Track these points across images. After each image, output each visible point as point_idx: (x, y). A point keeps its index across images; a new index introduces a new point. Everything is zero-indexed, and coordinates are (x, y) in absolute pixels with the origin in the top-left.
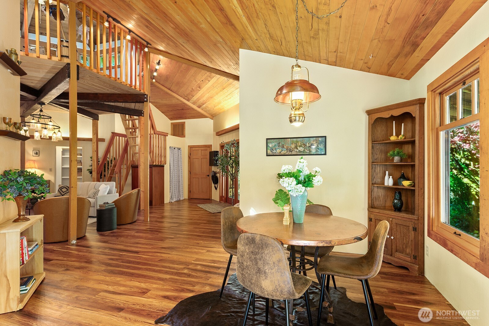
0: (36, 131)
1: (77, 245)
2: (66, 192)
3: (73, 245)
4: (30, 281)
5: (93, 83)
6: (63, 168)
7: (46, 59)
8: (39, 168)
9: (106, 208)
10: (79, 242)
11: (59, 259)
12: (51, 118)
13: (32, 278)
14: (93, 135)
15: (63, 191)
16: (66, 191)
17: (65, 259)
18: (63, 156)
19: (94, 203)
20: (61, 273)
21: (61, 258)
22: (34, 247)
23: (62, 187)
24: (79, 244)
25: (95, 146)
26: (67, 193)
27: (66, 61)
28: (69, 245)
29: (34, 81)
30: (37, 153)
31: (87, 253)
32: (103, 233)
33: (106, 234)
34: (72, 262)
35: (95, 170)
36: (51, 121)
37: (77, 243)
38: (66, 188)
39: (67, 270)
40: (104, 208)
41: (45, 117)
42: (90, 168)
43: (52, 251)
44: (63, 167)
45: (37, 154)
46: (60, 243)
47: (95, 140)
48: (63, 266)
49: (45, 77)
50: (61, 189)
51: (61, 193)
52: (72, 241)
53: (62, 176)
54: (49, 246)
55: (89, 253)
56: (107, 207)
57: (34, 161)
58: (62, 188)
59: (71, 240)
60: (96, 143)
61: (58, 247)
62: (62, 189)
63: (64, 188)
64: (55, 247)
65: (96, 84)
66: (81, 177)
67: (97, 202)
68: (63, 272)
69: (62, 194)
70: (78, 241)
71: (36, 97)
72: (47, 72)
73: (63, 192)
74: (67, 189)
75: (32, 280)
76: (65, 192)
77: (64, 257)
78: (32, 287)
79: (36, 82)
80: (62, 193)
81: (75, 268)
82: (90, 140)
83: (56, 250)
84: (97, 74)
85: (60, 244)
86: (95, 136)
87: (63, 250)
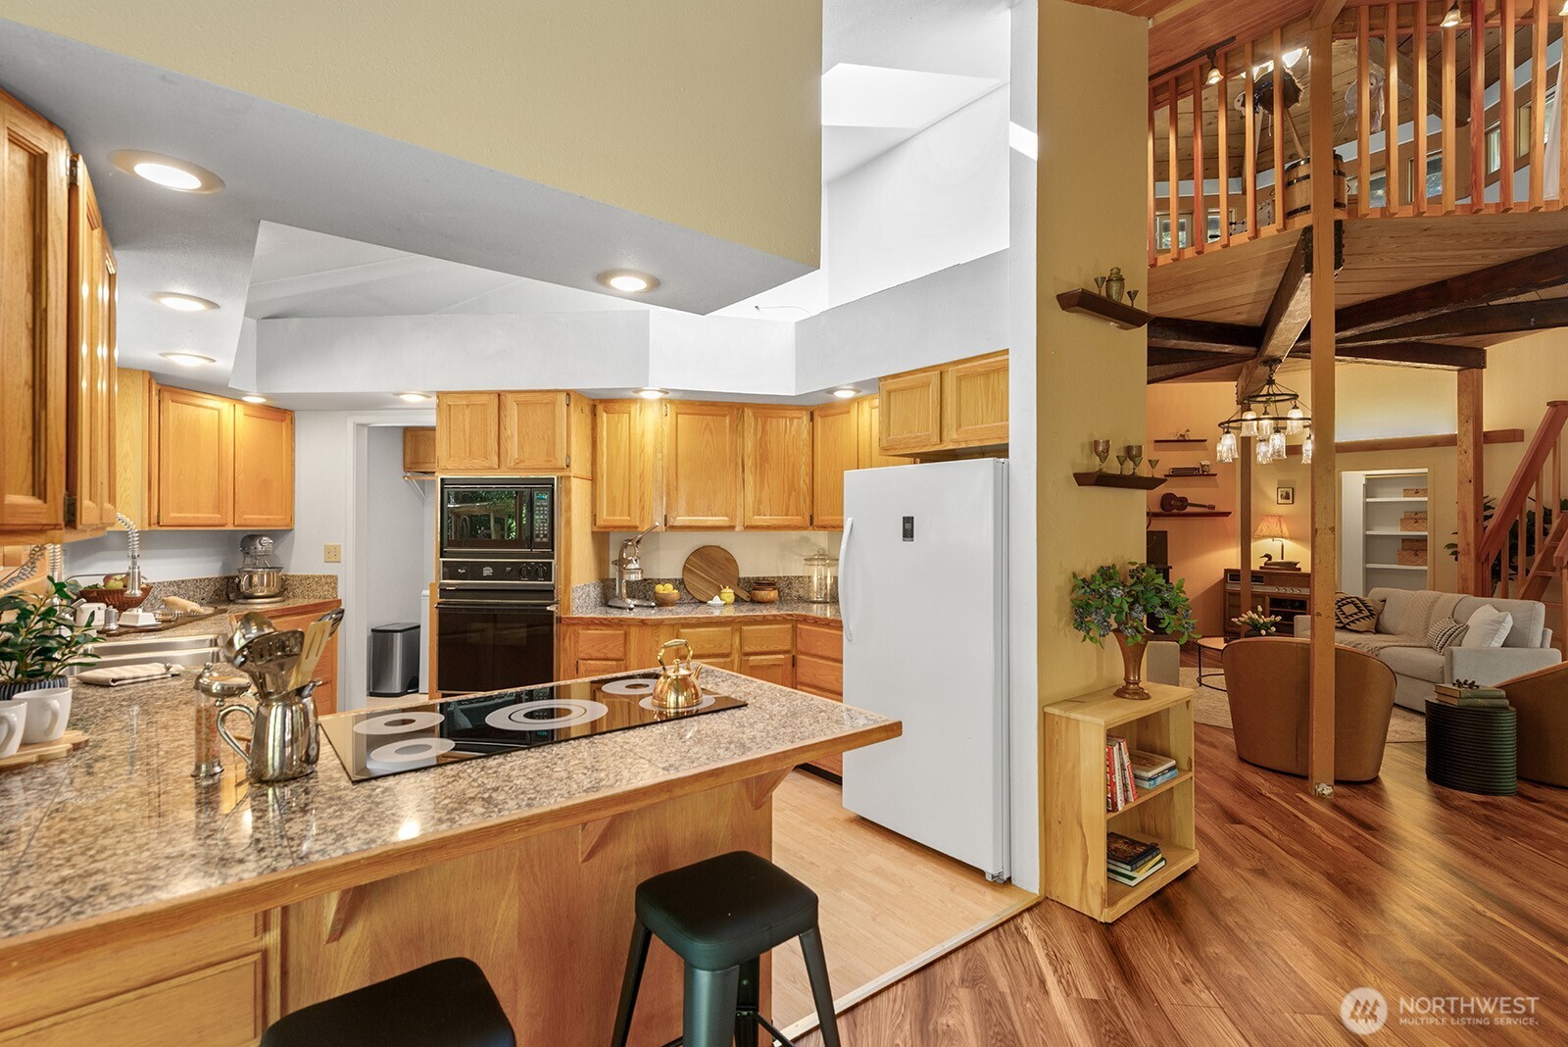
0: (1261, 441)
1: (1336, 807)
2: (1356, 617)
3: (1321, 798)
4: (1146, 860)
5: (1415, 254)
6: (1368, 539)
7: (1245, 243)
8: (1292, 538)
9: (1464, 702)
10: (1343, 796)
11: (1260, 828)
12: (1296, 396)
13: (1155, 854)
14: (1460, 426)
15: (1344, 614)
16: (1355, 614)
17: (1275, 834)
18: (1368, 500)
19: (1442, 672)
20: (1242, 877)
21: (1266, 827)
22: (1163, 773)
23: (1343, 600)
24: (1341, 802)
25: (1470, 464)
26: (1357, 620)
27: (1301, 222)
28: (1309, 794)
29: (1240, 309)
30: (1287, 494)
31: (1350, 843)
32: (1447, 791)
33: (1456, 803)
34: (1288, 856)
35: (1469, 550)
36: (1295, 407)
37: (1335, 794)
38: (1355, 605)
39: (1261, 873)
40: (1455, 702)
41: (1277, 398)
42: (1454, 540)
43: (1254, 795)
44: (1368, 533)
45: (1287, 498)
46: (1287, 778)
47: (1468, 443)
48: (1257, 855)
49: (1263, 289)
50: (1340, 607)
51: (1338, 618)
52: (1318, 784)
53: (1367, 560)
54: (1255, 775)
55: (1357, 848)
56: (1468, 701)
57: (1280, 516)
58: (1344, 602)
59: (1315, 781)
60: (1471, 452)
61: (1276, 790)
62: (1344, 605)
63: (1349, 603)
64: (1267, 785)
65: (1424, 254)
66: (1425, 568)
67: (1452, 670)
68: (1249, 876)
69: (1341, 622)
70: (1341, 790)
71: (1255, 349)
72: (1264, 275)
73: (1346, 617)
74: (1358, 607)
75: (1153, 858)
76: (1351, 615)
77: (1274, 828)
78: (1149, 877)
79: (1246, 308)
80: (1341, 617)
81: (1284, 878)
82: (1450, 441)
83: (1268, 795)
84: (1417, 220)
85: (1285, 780)
86: (1471, 427)
87: (1284, 804)
